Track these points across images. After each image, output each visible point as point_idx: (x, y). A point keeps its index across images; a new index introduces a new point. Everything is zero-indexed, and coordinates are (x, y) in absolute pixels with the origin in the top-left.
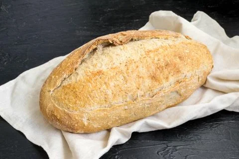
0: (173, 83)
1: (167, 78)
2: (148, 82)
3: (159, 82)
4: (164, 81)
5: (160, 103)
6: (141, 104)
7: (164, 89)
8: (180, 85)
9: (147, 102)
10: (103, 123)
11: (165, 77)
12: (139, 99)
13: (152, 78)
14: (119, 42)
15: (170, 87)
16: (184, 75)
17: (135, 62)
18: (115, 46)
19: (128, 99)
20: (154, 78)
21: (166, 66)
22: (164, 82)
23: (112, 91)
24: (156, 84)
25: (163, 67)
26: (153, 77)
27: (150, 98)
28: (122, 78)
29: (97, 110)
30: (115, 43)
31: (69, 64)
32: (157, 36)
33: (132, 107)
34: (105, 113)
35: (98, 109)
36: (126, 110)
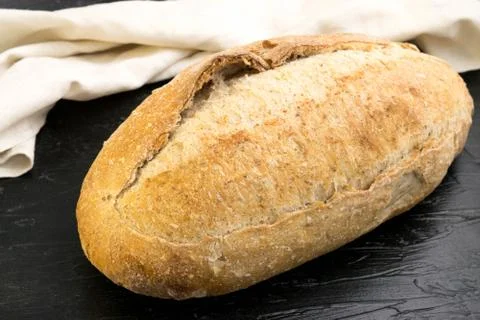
0: (407, 151)
1: (394, 139)
2: (354, 153)
3: (379, 152)
4: (387, 147)
5: (382, 203)
6: (342, 209)
7: (389, 168)
8: (422, 155)
9: (357, 202)
10: (257, 265)
11: (389, 137)
12: (339, 196)
13: (362, 143)
14: (264, 63)
15: (401, 162)
16: (428, 130)
17: (318, 106)
18: (256, 72)
19: (313, 199)
20: (365, 141)
21: (388, 110)
22: (389, 150)
23: (276, 180)
24: (372, 155)
25: (381, 113)
26: (365, 138)
27: (363, 192)
28: (295, 146)
29: (244, 232)
30: (255, 66)
31: (150, 125)
32: (346, 45)
33: (323, 217)
34: (263, 237)
35: (245, 228)
36: (308, 225)
